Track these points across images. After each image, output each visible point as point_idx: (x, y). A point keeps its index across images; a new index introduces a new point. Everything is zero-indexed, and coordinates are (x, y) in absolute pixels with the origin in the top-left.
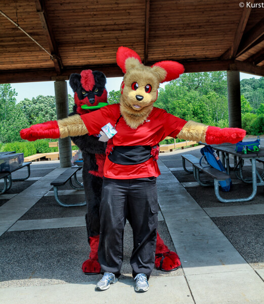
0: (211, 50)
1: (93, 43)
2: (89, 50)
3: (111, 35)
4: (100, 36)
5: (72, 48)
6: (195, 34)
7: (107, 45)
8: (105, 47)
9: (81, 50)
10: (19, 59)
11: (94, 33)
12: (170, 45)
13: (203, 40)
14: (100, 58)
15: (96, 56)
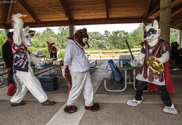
0: (137, 14)
1: (84, 10)
2: (83, 13)
3: (91, 6)
4: (86, 6)
5: (76, 12)
6: (129, 6)
7: (90, 11)
8: (89, 11)
9: (80, 13)
10: (55, 17)
11: (84, 5)
12: (118, 11)
13: (133, 9)
14: (88, 16)
15: (86, 16)
